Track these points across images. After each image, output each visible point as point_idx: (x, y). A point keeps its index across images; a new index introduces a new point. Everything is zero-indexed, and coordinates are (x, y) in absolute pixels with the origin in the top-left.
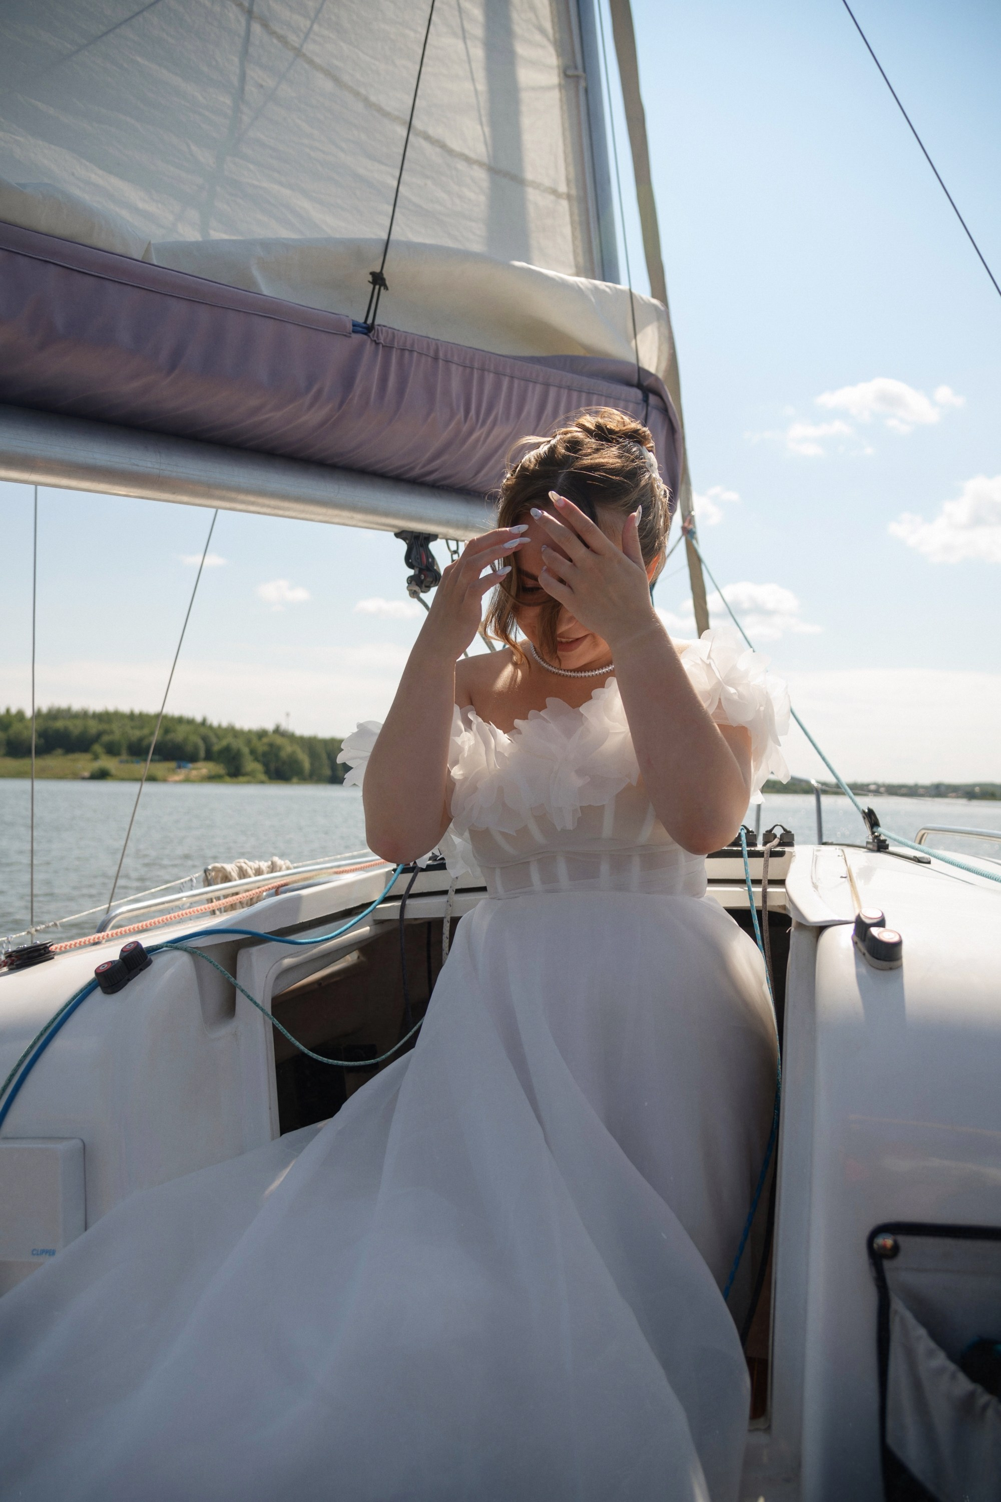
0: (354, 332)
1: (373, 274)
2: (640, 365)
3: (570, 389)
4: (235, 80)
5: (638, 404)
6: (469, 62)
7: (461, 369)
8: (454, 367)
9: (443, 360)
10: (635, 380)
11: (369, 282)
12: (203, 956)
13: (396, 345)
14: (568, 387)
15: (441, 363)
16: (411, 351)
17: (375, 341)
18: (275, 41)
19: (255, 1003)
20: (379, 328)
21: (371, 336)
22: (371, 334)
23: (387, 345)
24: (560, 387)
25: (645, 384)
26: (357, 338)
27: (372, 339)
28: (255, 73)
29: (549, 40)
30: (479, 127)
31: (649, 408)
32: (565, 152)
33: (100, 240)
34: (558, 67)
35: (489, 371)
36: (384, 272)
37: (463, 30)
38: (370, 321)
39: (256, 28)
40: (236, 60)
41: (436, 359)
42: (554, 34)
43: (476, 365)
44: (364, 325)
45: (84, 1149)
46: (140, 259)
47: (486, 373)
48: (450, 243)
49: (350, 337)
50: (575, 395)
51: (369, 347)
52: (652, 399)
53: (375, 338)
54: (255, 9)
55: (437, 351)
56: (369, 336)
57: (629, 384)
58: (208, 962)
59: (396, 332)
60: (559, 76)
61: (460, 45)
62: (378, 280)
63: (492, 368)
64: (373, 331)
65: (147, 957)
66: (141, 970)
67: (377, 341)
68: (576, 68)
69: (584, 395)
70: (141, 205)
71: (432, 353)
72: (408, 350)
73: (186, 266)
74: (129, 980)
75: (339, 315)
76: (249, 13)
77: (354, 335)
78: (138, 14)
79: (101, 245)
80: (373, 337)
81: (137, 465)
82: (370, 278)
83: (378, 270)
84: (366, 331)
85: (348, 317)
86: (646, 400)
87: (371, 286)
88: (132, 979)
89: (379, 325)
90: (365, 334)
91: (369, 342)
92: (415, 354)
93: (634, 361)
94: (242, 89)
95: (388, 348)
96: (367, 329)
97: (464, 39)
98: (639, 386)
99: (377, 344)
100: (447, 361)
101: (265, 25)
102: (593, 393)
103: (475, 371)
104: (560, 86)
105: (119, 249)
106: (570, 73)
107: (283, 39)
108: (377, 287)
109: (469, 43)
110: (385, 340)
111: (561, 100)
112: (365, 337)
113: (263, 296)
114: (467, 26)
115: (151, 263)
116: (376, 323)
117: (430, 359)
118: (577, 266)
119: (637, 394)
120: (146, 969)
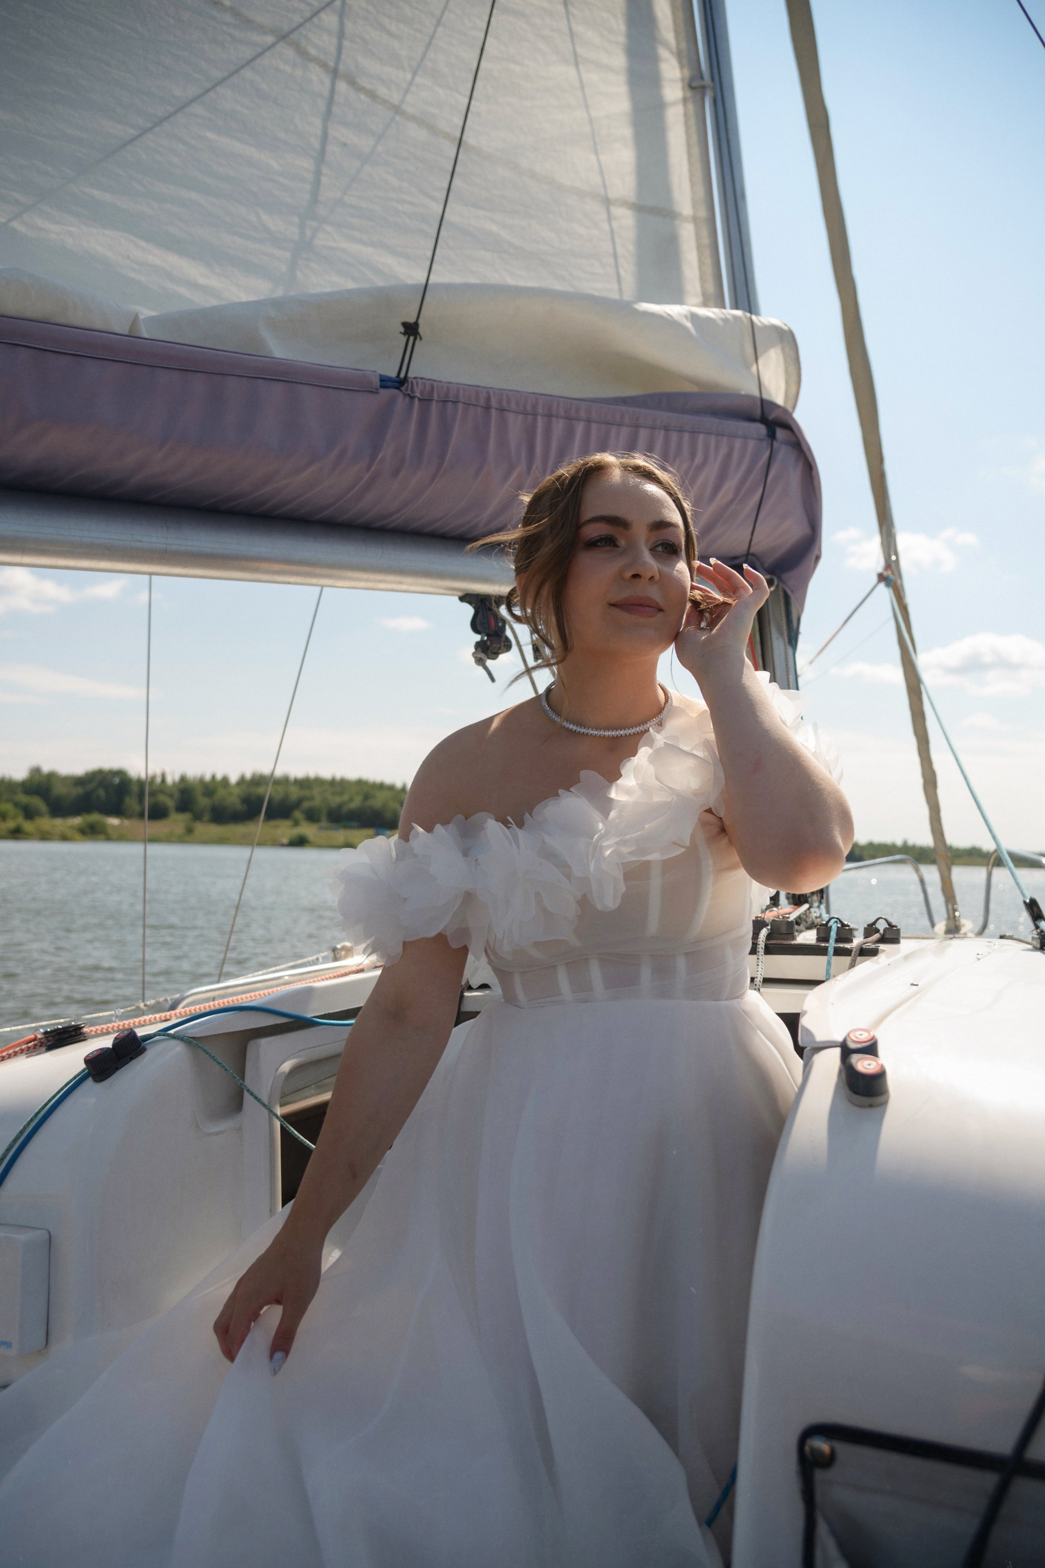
0: (382, 387)
1: (405, 325)
2: (765, 396)
3: (667, 429)
4: (316, 144)
5: (761, 440)
6: (582, 87)
7: (520, 417)
8: (511, 417)
9: (497, 409)
10: (758, 412)
11: (401, 333)
12: (199, 1047)
13: (436, 397)
14: (665, 427)
15: (494, 412)
16: (455, 402)
17: (409, 395)
18: (363, 97)
19: (259, 1100)
20: (414, 381)
21: (404, 391)
22: (403, 388)
23: (426, 398)
24: (653, 428)
25: (771, 417)
26: (386, 393)
27: (405, 392)
28: (338, 132)
29: (671, 52)
30: (593, 157)
31: (775, 444)
32: (691, 171)
33: (77, 318)
34: (683, 80)
35: (557, 417)
36: (420, 322)
37: (575, 55)
38: (402, 375)
39: (342, 86)
40: (318, 122)
41: (487, 408)
42: (678, 43)
43: (540, 410)
44: (397, 379)
45: (50, 1241)
46: (126, 333)
47: (554, 420)
48: (558, 286)
49: (378, 393)
50: (674, 436)
51: (401, 401)
52: (780, 433)
53: (409, 392)
54: (341, 67)
55: (488, 399)
56: (401, 390)
57: (751, 419)
58: (204, 1053)
59: (435, 384)
60: (683, 89)
61: (572, 72)
62: (411, 330)
63: (562, 412)
64: (406, 385)
65: (141, 1045)
66: (132, 1059)
67: (412, 395)
68: (702, 77)
69: (686, 436)
70: (201, 281)
71: (482, 402)
72: (452, 401)
73: (190, 337)
74: (117, 1069)
75: (363, 370)
76: (335, 73)
77: (383, 391)
78: (207, 91)
79: (79, 323)
80: (406, 390)
81: (141, 541)
82: (402, 330)
83: (412, 320)
84: (397, 385)
85: (375, 372)
86: (772, 436)
87: (403, 339)
88: (121, 1068)
89: (415, 378)
90: (398, 388)
91: (402, 395)
92: (460, 406)
93: (756, 393)
94: (323, 151)
95: (426, 401)
96: (400, 383)
97: (577, 65)
98: (764, 420)
99: (412, 398)
100: (502, 410)
101: (352, 82)
102: (699, 432)
103: (539, 418)
104: (685, 100)
105: (98, 325)
106: (695, 84)
107: (372, 95)
108: (412, 338)
109: (581, 67)
110: (422, 393)
111: (686, 114)
112: (396, 391)
113: (271, 359)
114: (579, 50)
115: (141, 336)
116: (410, 375)
117: (480, 410)
118: (704, 294)
119: (762, 429)
120: (137, 1058)
